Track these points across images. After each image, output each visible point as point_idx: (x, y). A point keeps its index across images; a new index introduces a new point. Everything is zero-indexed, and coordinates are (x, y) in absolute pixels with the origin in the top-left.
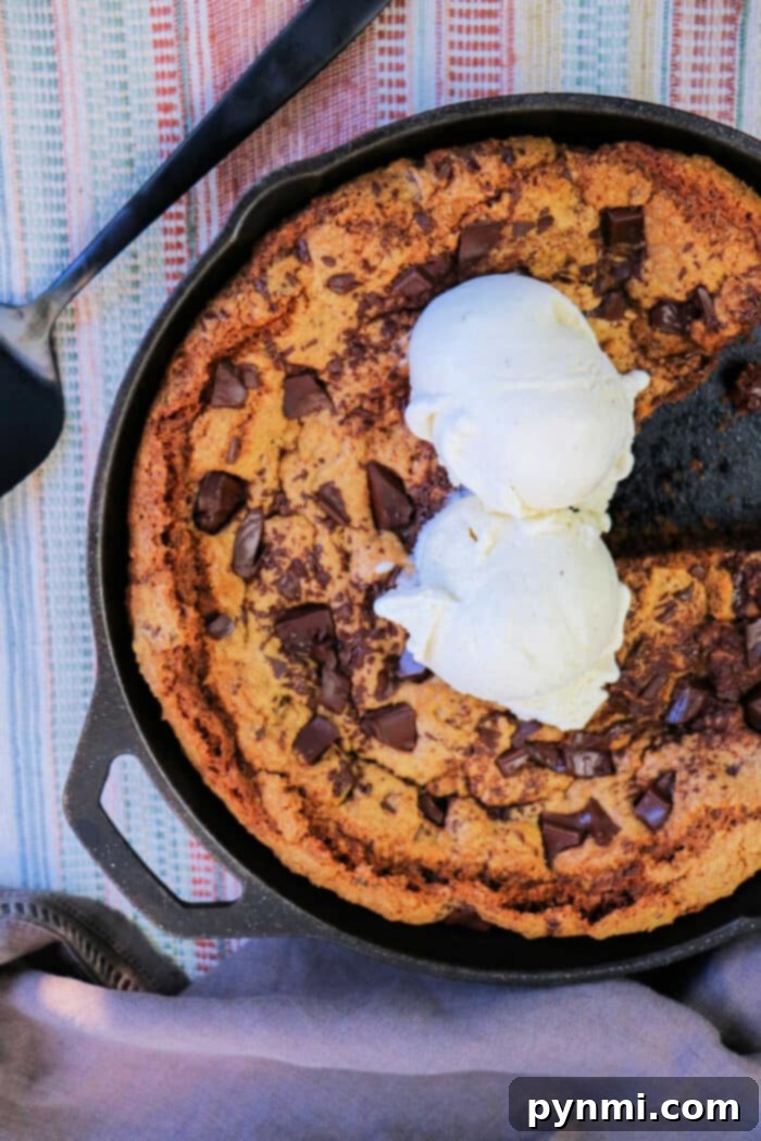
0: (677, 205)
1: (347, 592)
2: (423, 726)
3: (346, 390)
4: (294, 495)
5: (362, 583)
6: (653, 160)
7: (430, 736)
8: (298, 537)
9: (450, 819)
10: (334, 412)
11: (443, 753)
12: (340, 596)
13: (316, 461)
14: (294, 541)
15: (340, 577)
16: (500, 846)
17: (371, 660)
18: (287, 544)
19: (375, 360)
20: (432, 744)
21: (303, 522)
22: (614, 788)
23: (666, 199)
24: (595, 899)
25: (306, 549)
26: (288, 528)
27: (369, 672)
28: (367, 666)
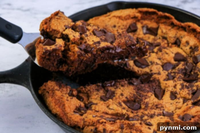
0: (65, 108)
1: (178, 81)
2: (173, 55)
3: (159, 112)
4: (181, 100)
5: (174, 81)
6: (64, 117)
7: (173, 53)
8: (184, 92)
9: (175, 39)
10: (164, 110)
11: (171, 49)
12: (180, 80)
13: (173, 104)
14: (186, 92)
15: (178, 83)
16: (167, 30)
17: (179, 68)
18: (187, 92)
19: (148, 113)
20: (173, 52)
21: (181, 95)
22: (139, 35)
23: (66, 110)
24: (153, 16)
25: (183, 89)
26: (186, 95)
27: (180, 67)
28: (180, 68)
